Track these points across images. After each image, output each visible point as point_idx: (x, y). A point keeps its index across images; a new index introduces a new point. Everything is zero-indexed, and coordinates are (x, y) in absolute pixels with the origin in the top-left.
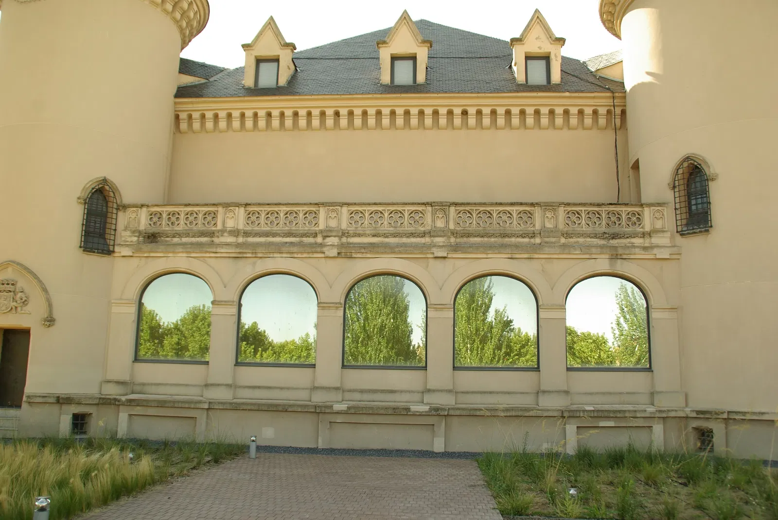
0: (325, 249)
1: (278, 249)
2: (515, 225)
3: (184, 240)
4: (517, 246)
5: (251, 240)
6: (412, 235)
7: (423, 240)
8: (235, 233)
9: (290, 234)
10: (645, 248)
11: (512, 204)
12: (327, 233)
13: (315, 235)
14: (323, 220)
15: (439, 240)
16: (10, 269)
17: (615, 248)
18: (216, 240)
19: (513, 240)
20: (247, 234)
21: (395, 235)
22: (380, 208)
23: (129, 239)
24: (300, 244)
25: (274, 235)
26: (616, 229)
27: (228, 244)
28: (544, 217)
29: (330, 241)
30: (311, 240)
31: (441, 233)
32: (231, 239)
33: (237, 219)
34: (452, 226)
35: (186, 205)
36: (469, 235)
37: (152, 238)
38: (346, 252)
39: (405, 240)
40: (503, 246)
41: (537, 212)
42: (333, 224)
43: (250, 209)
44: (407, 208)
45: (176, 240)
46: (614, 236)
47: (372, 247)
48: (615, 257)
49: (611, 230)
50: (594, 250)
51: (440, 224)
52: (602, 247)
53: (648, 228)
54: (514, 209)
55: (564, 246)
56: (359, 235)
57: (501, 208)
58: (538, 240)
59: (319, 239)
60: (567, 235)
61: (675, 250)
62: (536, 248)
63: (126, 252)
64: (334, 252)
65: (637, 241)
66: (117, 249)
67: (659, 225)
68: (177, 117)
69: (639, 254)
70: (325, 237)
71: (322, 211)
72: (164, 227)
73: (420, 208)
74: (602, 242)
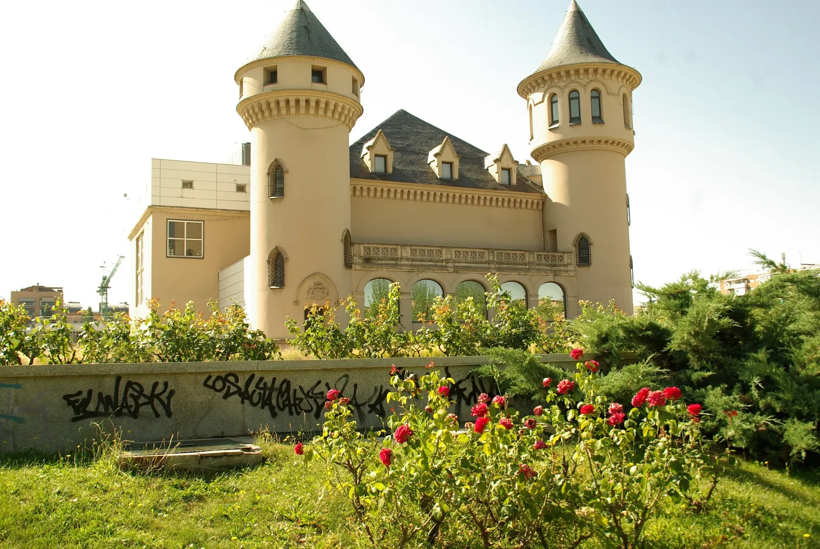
0: (449, 269)
1: (429, 268)
2: (519, 260)
3: (383, 262)
4: (521, 269)
5: (415, 263)
6: (481, 263)
7: (485, 265)
8: (407, 259)
9: (430, 261)
10: (566, 271)
11: (518, 250)
12: (447, 261)
13: (442, 262)
14: (445, 255)
15: (492, 266)
16: (318, 277)
17: (555, 271)
18: (399, 263)
19: (518, 266)
20: (413, 260)
21: (473, 263)
22: (467, 250)
23: (358, 261)
24: (436, 266)
25: (424, 261)
26: (554, 263)
27: (406, 265)
28: (529, 256)
29: (450, 265)
30: (440, 264)
31: (493, 262)
32: (406, 263)
33: (407, 253)
34: (496, 259)
35: (383, 244)
36: (502, 264)
37: (367, 260)
38: (457, 270)
39: (478, 265)
40: (516, 269)
41: (527, 254)
42: (449, 256)
43: (413, 248)
44: (478, 250)
45: (379, 262)
46: (555, 266)
47: (467, 268)
48: (555, 275)
49: (553, 263)
50: (548, 272)
51: (491, 258)
52: (551, 270)
53: (566, 263)
54: (518, 252)
55: (537, 269)
56: (459, 262)
57: (513, 252)
58: (528, 267)
59: (444, 264)
60: (538, 265)
61: (575, 272)
62: (528, 270)
63: (358, 267)
64: (452, 270)
65: (562, 268)
66: (353, 266)
67: (569, 261)
68: (355, 188)
69: (564, 274)
70: (447, 263)
71: (444, 250)
72: (372, 255)
73: (483, 251)
74: (550, 268)
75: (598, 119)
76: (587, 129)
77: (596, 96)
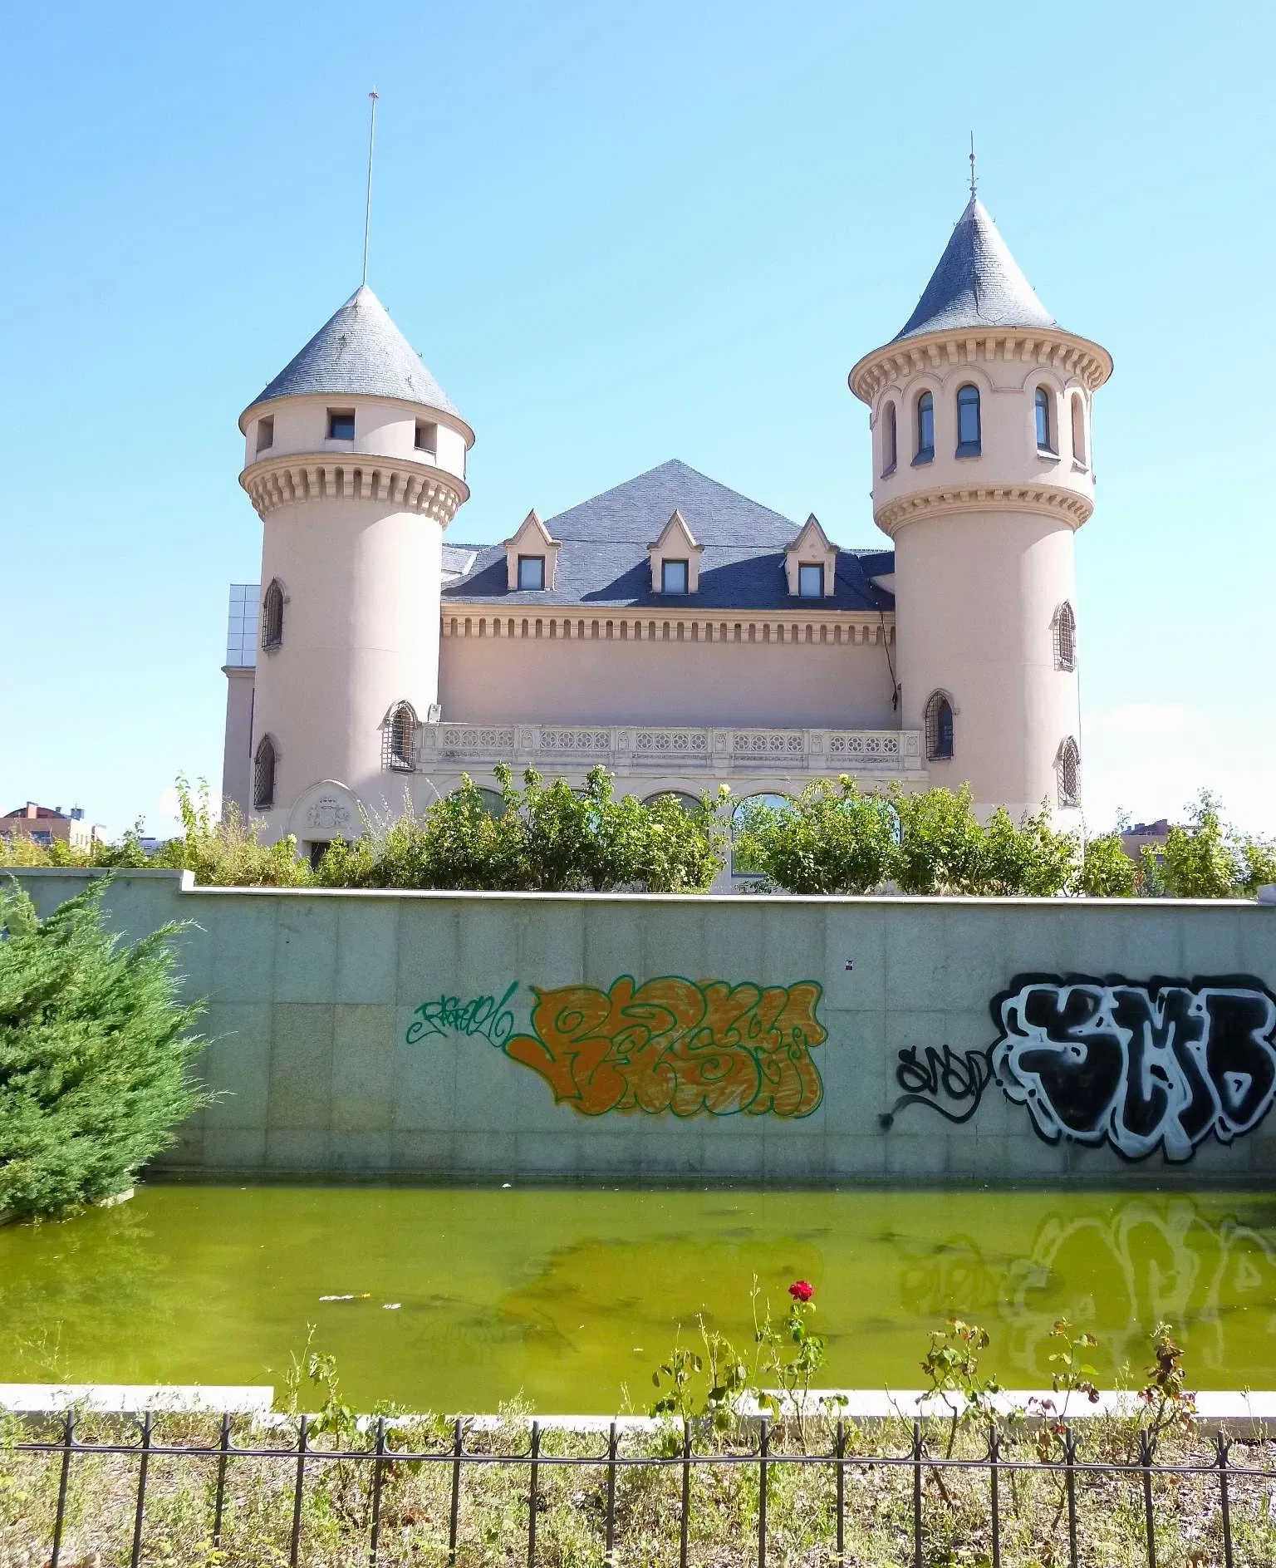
0: (617, 769)
2: (786, 749)
3: (482, 759)
4: (787, 769)
5: (547, 760)
6: (695, 757)
7: (703, 762)
8: (532, 753)
9: (582, 755)
11: (784, 730)
12: (617, 755)
13: (608, 756)
14: (615, 743)
15: (719, 762)
16: (327, 787)
17: (872, 770)
18: (514, 760)
19: (783, 762)
20: (543, 755)
21: (678, 758)
22: (667, 733)
23: (429, 757)
25: (567, 755)
26: (874, 754)
27: (526, 764)
28: (812, 742)
29: (623, 761)
31: (721, 755)
32: (529, 759)
33: (531, 740)
34: (730, 750)
37: (449, 756)
38: (637, 772)
39: (687, 762)
40: (776, 769)
41: (806, 738)
42: (623, 745)
43: (545, 730)
44: (690, 732)
45: (474, 759)
46: (873, 760)
47: (661, 768)
49: (870, 755)
51: (719, 748)
52: (861, 769)
53: (902, 754)
54: (785, 735)
56: (647, 757)
57: (774, 734)
59: (612, 760)
60: (831, 758)
64: (626, 772)
66: (423, 768)
67: (911, 751)
69: (894, 777)
70: (617, 759)
71: (613, 735)
72: (461, 745)
73: (701, 733)
74: (861, 765)
75: (969, 447)
76: (946, 471)
77: (968, 398)
